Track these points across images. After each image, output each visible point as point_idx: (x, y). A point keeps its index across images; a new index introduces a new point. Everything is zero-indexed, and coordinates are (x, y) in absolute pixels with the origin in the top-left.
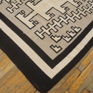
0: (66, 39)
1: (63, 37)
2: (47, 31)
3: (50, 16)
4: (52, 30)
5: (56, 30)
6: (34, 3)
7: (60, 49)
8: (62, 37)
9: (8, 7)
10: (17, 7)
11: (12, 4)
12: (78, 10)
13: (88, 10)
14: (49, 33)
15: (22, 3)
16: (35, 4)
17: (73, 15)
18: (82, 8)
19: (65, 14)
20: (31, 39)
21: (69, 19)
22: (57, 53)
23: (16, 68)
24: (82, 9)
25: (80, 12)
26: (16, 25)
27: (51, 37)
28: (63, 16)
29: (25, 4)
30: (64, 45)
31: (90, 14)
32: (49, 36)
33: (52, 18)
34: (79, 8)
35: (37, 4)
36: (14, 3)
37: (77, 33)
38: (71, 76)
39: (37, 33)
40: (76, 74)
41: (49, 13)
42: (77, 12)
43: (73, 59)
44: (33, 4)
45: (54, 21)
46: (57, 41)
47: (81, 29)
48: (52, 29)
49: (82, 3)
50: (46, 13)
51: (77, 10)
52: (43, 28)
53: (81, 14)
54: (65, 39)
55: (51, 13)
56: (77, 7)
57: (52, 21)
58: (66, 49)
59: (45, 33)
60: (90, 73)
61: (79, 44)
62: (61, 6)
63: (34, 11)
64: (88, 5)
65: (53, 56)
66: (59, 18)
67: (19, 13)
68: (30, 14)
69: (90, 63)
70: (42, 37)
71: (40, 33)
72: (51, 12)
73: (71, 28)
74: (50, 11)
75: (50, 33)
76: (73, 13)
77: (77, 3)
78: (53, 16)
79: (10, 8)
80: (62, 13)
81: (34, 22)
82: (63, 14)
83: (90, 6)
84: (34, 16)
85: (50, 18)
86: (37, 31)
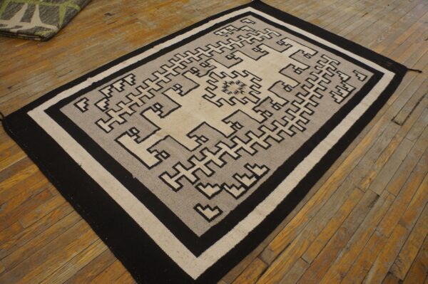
0: (233, 191)
1: (225, 187)
2: (189, 174)
3: (196, 141)
4: (200, 171)
5: (209, 172)
6: (162, 112)
7: (216, 212)
8: (222, 187)
9: (101, 119)
10: (121, 120)
11: (111, 113)
12: (263, 129)
13: (286, 129)
14: (193, 179)
15: (132, 112)
16: (163, 115)
17: (251, 139)
18: (273, 124)
19: (232, 137)
20: (151, 190)
21: (242, 148)
22: (209, 221)
23: (110, 255)
24: (272, 127)
25: (268, 133)
26: (116, 159)
27: (198, 185)
28: (228, 141)
29: (141, 114)
30: (228, 204)
31: (291, 136)
32: (193, 183)
33: (201, 144)
34: (265, 123)
35: (168, 114)
36: (115, 112)
37: (258, 178)
38: (243, 275)
39: (165, 177)
40: (256, 269)
41: (195, 136)
42: (261, 133)
43: (247, 234)
44: (159, 115)
45: (206, 152)
46: (210, 195)
47: (268, 170)
48: (199, 169)
49: (272, 114)
50: (188, 135)
51: (259, 129)
52: (179, 167)
53: (269, 136)
54: (230, 191)
55: (199, 136)
56: (260, 123)
57: (201, 152)
58: (232, 212)
59: (184, 178)
60: (290, 268)
61: (264, 202)
62: (223, 121)
63: (159, 129)
64: (286, 119)
65: (199, 227)
66: (218, 145)
67: (126, 133)
68: (151, 137)
69: (289, 244)
70: (176, 186)
71: (171, 177)
72: (198, 133)
73: (245, 166)
74: (198, 130)
75: (196, 179)
76: (250, 135)
77: (260, 113)
78: (204, 142)
79: (105, 122)
80: (225, 136)
81: (160, 154)
82: (227, 137)
83: (292, 119)
84: (160, 141)
85: (198, 145)
86: (166, 173)
